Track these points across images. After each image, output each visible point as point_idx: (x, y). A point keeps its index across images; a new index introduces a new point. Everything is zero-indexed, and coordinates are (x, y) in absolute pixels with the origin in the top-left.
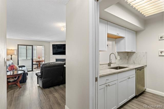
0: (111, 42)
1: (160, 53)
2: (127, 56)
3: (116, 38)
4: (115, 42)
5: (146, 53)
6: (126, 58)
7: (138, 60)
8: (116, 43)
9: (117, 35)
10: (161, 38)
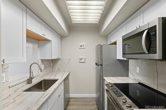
0: (32, 45)
1: (80, 60)
2: (52, 63)
3: (40, 40)
4: (37, 45)
5: (70, 59)
6: (51, 65)
7: (63, 67)
8: (39, 47)
9: (43, 36)
10: (81, 47)
